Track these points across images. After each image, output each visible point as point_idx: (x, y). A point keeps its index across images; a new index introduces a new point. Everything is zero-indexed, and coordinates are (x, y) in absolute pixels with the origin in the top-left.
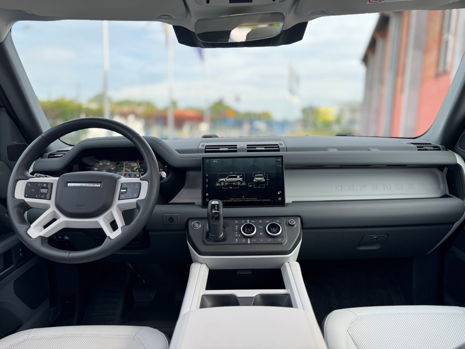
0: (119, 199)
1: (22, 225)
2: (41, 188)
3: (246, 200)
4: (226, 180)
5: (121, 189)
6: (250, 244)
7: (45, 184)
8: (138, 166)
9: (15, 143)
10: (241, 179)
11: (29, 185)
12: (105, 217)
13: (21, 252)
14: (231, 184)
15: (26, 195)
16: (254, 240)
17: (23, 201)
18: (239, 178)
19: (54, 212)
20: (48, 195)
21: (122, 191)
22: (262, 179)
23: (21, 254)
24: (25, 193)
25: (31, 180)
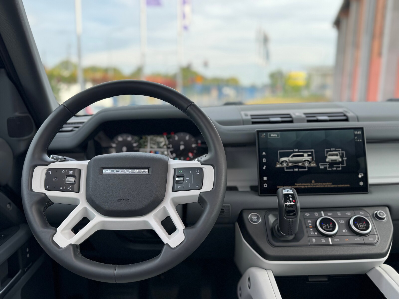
0: (173, 191)
1: (45, 230)
2: (66, 177)
3: (317, 185)
4: (289, 160)
5: (175, 177)
6: (333, 245)
7: (71, 171)
8: (165, 141)
9: (17, 114)
10: (309, 158)
11: (51, 173)
12: (155, 216)
13: (28, 253)
14: (296, 165)
15: (47, 187)
16: (337, 240)
17: (43, 195)
18: (306, 157)
19: (85, 209)
20: (76, 186)
21: (177, 179)
22: (338, 158)
23: (28, 256)
24: (46, 184)
25: (52, 166)
